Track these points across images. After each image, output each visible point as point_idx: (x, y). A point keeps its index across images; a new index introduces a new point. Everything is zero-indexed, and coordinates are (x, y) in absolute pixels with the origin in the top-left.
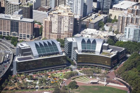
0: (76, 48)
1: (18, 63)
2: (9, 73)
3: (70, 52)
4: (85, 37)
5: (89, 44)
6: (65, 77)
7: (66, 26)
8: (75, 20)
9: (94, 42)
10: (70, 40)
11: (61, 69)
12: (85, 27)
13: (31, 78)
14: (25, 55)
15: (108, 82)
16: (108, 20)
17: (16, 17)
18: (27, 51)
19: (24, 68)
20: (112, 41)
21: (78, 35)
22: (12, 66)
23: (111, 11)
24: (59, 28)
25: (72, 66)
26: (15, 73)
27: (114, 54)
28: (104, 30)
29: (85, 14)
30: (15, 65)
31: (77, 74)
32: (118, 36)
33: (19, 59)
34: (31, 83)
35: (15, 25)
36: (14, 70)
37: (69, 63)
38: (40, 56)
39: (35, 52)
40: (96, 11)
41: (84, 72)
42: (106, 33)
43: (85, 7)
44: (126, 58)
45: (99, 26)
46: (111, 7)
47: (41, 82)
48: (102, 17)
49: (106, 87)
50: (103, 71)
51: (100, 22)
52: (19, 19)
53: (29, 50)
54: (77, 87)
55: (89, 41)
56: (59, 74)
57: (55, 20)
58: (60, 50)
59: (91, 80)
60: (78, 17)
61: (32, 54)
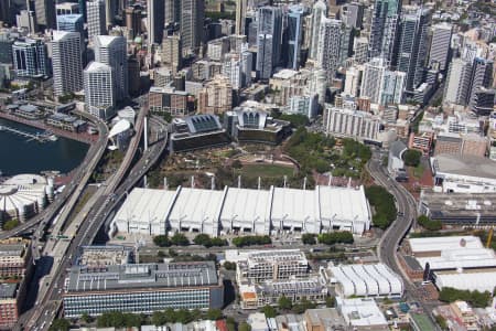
0: (238, 123)
1: (174, 142)
2: (166, 152)
3: (229, 129)
4: (246, 109)
5: (251, 118)
6: (226, 156)
7: (224, 99)
8: (234, 91)
9: (257, 115)
10: (230, 114)
11: (221, 147)
12: (245, 99)
13: (190, 158)
14: (180, 132)
15: (274, 159)
16: (269, 91)
17: (168, 90)
18: (184, 128)
19: (181, 146)
20: (276, 114)
21: (237, 108)
23: (271, 81)
24: (216, 103)
25: (233, 143)
26: (172, 152)
27: (279, 128)
28: (265, 102)
29: (244, 85)
30: (171, 144)
31: (240, 152)
32: (281, 108)
33: (175, 137)
34: (190, 163)
35: (167, 99)
36: (170, 148)
37: (230, 140)
38: (197, 133)
39: (192, 128)
40: (255, 81)
41: (248, 150)
42: (267, 106)
43: (243, 77)
44: (291, 132)
45: (259, 97)
46: (272, 77)
47: (201, 161)
48: (262, 87)
49: (273, 165)
50: (269, 148)
51: (260, 93)
52: (171, 92)
53: (186, 126)
54: (240, 166)
55: (251, 114)
56: (220, 152)
57: (211, 91)
58: (220, 126)
59: (255, 159)
60: (236, 87)
61: (188, 130)
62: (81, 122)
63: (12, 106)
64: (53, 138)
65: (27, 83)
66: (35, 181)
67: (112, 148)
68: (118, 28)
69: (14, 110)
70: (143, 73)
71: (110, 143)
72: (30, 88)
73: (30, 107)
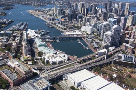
1: (114, 61)
2: (110, 63)
14: (119, 58)
18: (120, 57)
19: (116, 63)
22: (112, 61)
26: (112, 64)
33: (116, 59)
35: (126, 48)
36: (112, 62)
38: (124, 61)
39: (123, 58)
52: (128, 46)
53: (121, 57)
54: (130, 77)
58: (133, 61)
61: (121, 59)
62: (97, 47)
63: (87, 38)
64: (88, 49)
65: (97, 34)
66: (64, 56)
67: (96, 56)
68: (132, 26)
69: (87, 39)
70: (126, 39)
71: (97, 55)
72: (96, 35)
73: (90, 40)
